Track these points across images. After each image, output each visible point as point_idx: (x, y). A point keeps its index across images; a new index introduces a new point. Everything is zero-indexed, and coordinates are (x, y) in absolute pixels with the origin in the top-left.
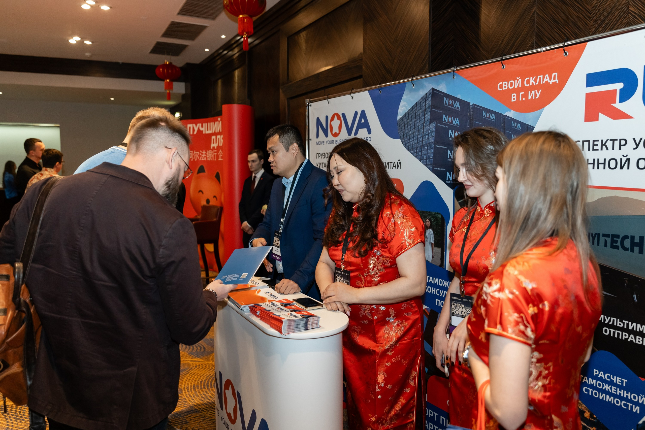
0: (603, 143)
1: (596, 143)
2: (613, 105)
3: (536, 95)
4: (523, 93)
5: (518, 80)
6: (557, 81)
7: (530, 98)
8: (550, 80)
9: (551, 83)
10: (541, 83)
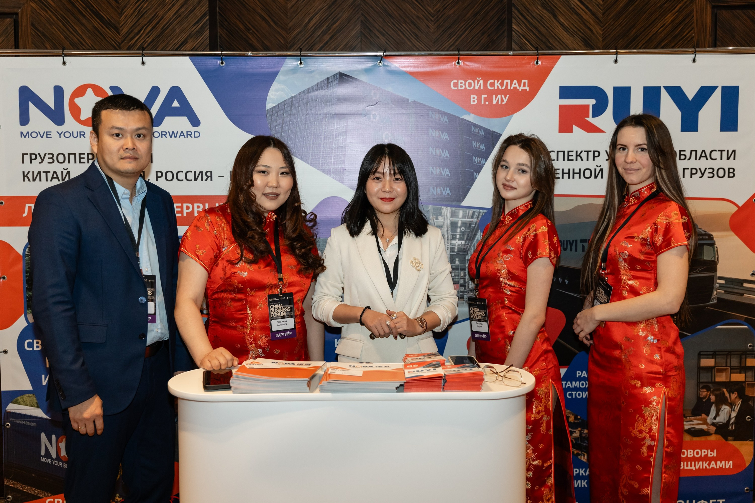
0: (578, 154)
1: (570, 153)
2: (587, 119)
3: (502, 100)
4: (486, 96)
5: (478, 81)
6: (527, 89)
7: (495, 102)
8: (520, 86)
9: (520, 90)
10: (509, 88)
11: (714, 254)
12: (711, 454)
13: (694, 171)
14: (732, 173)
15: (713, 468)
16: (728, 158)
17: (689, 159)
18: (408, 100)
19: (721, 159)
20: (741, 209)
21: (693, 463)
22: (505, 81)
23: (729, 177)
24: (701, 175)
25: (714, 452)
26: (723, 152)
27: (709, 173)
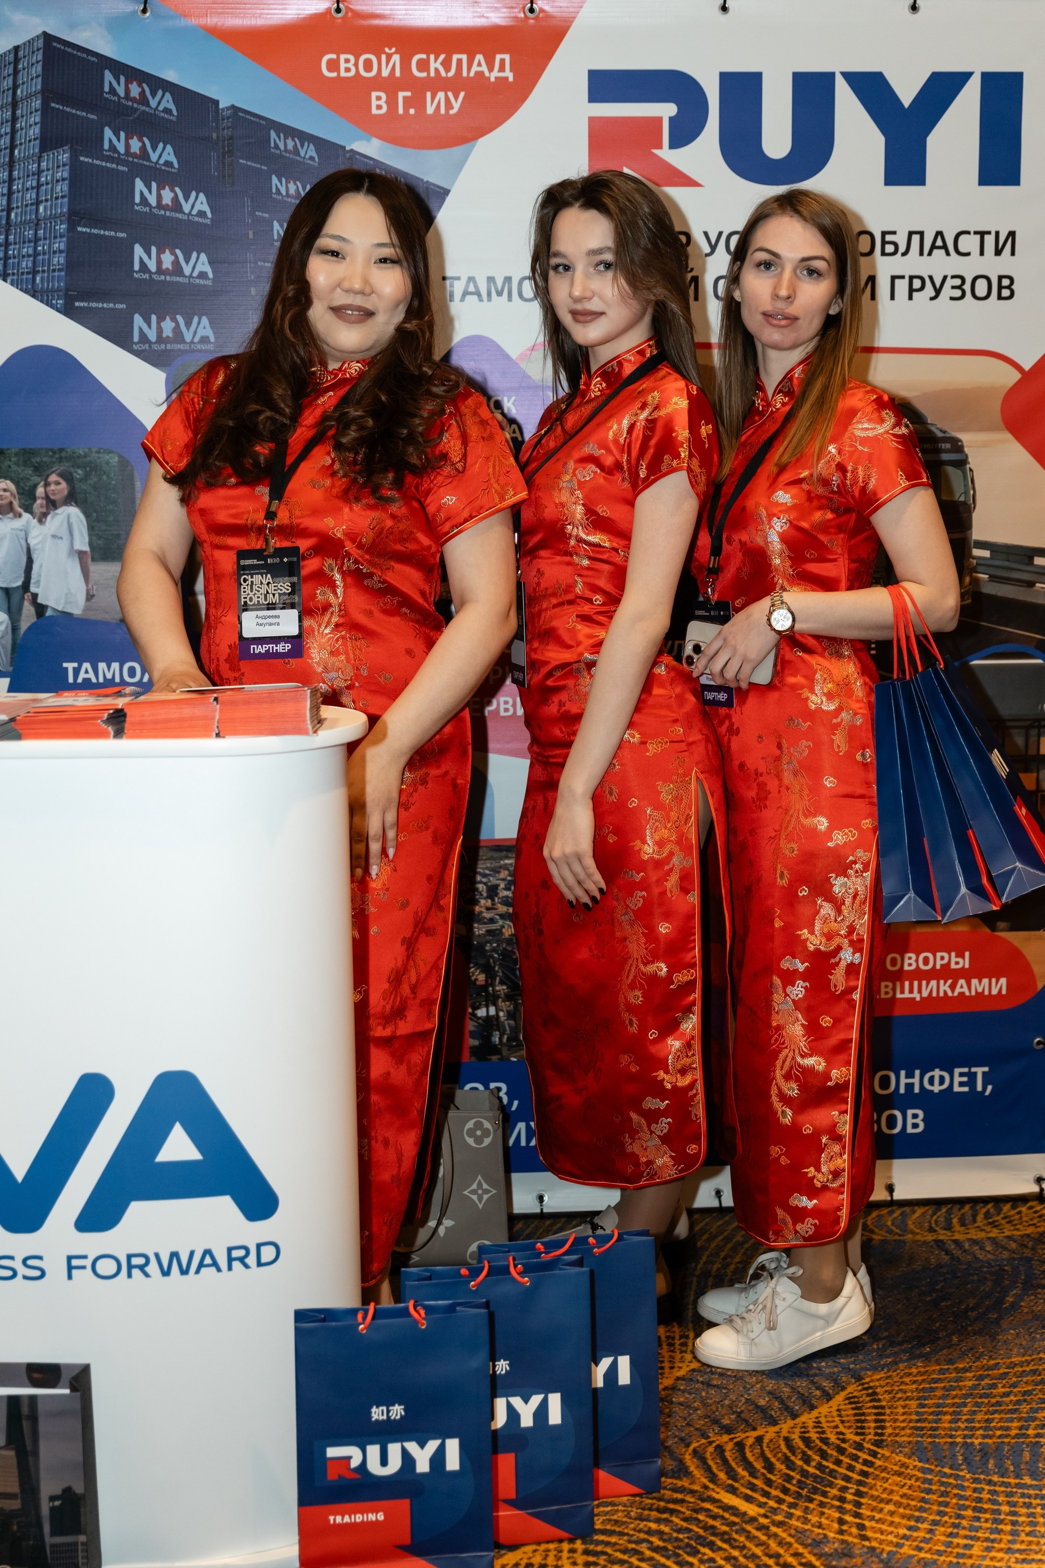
2: (656, 151)
3: (449, 105)
4: (408, 94)
5: (389, 57)
6: (510, 76)
7: (430, 110)
8: (491, 69)
9: (493, 79)
10: (465, 74)
11: (966, 485)
12: (957, 963)
13: (917, 284)
14: (1009, 287)
15: (962, 994)
16: (998, 252)
17: (904, 254)
18: (216, 103)
19: (982, 253)
20: (1027, 377)
21: (916, 983)
22: (455, 57)
23: (1000, 297)
24: (933, 294)
25: (963, 957)
26: (986, 237)
27: (953, 287)
